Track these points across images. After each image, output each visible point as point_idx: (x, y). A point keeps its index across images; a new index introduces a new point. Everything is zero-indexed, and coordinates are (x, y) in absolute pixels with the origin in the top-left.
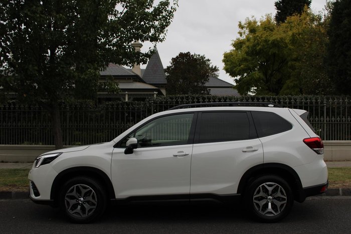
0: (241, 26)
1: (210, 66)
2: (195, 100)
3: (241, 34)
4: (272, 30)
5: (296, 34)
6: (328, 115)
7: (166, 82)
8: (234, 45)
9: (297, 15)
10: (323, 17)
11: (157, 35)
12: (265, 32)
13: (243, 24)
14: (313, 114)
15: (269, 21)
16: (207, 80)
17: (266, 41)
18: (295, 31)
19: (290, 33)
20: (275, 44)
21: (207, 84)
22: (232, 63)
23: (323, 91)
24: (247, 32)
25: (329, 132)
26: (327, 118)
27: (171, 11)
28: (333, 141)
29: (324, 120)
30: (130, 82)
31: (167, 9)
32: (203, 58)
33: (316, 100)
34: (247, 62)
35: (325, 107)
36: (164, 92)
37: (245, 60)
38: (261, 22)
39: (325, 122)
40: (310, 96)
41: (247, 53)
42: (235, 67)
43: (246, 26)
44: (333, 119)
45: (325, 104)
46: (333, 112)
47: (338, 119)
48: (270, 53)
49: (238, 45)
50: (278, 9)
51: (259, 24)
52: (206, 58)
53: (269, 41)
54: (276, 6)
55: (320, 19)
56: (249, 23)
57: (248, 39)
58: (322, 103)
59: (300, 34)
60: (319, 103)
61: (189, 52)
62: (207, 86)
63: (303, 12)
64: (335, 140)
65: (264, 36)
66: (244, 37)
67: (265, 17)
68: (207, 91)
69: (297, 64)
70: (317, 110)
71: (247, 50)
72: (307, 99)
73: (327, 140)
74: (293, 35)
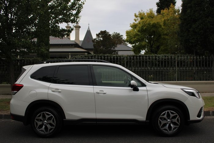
0: (136, 16)
1: (123, 39)
2: (100, 57)
3: (135, 20)
4: (152, 18)
5: (166, 20)
6: (178, 66)
7: (93, 48)
8: (132, 27)
9: (167, 9)
10: (181, 10)
11: (76, 19)
12: (149, 19)
13: (137, 14)
14: (169, 66)
15: (151, 12)
16: (116, 46)
17: (149, 24)
18: (166, 18)
19: (163, 20)
20: (154, 26)
21: (116, 49)
22: (130, 37)
23: (179, 52)
24: (139, 19)
25: (179, 76)
26: (177, 67)
27: (81, 4)
28: (181, 82)
29: (175, 69)
30: (73, 48)
31: (79, 3)
32: (119, 34)
33: (171, 57)
34: (139, 36)
35: (176, 61)
36: (92, 53)
37: (137, 35)
38: (147, 13)
39: (176, 70)
40: (168, 55)
41: (139, 31)
42: (131, 39)
43: (139, 16)
44: (181, 68)
45: (176, 60)
46: (181, 64)
47: (184, 68)
48: (151, 31)
49: (134, 26)
50: (158, 6)
51: (146, 14)
52: (121, 35)
53: (151, 24)
54: (157, 5)
55: (179, 11)
56: (140, 14)
57: (139, 23)
58: (175, 59)
59: (168, 20)
60: (173, 59)
61: (106, 31)
62: (116, 50)
63: (170, 7)
64: (182, 81)
65: (148, 21)
66: (137, 22)
67: (149, 11)
68: (116, 52)
69: (166, 37)
70: (171, 63)
71: (139, 29)
72: (166, 57)
73: (177, 81)
74: (164, 20)
